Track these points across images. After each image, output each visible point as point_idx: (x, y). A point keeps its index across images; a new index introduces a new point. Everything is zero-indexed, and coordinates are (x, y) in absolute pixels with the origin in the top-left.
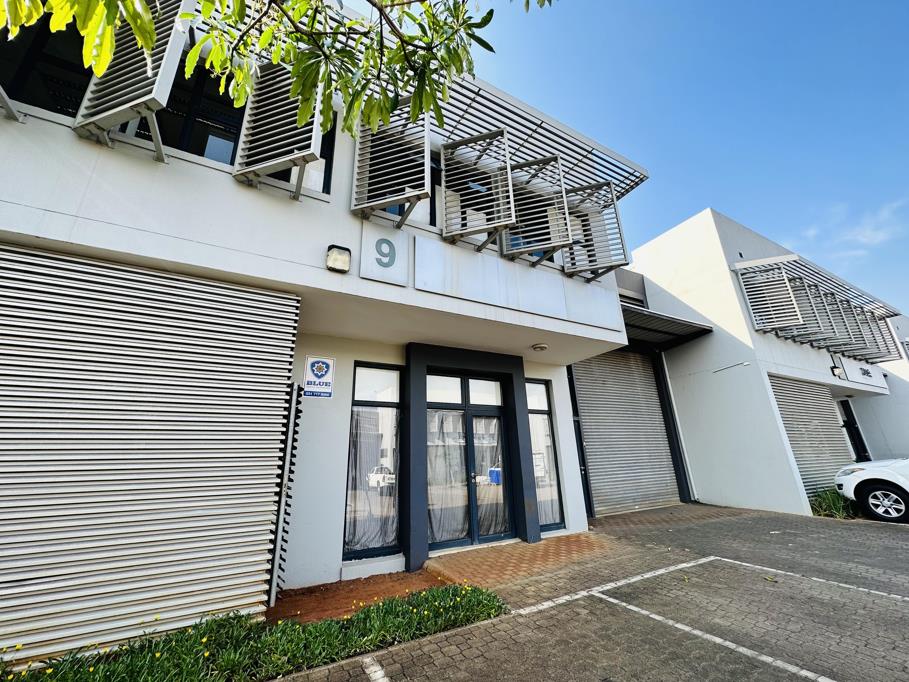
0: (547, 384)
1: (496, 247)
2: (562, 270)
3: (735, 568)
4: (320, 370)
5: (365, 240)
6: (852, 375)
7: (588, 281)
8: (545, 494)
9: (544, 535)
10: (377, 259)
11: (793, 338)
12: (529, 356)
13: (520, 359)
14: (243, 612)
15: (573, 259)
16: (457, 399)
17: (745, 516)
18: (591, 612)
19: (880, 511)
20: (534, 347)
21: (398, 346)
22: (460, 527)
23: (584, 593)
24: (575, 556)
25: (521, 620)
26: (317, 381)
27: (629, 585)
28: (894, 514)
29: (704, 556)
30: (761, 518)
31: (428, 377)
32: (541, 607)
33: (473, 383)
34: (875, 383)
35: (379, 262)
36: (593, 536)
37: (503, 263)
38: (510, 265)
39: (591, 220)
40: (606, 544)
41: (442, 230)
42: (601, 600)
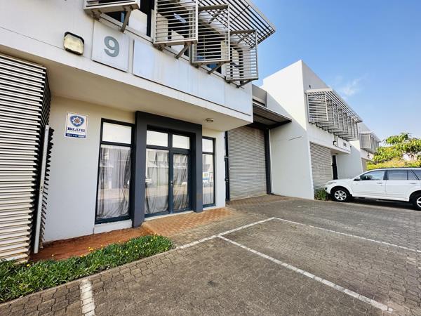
0: (214, 140)
1: (188, 58)
2: (225, 79)
3: (281, 222)
4: (77, 122)
5: (96, 35)
6: (340, 145)
7: (238, 87)
8: (207, 191)
9: (204, 209)
10: (105, 50)
11: (322, 128)
12: (205, 125)
13: (201, 126)
14: (8, 259)
15: (231, 73)
16: (165, 144)
17: (290, 200)
18: (215, 246)
19: (338, 198)
20: (207, 120)
21: (131, 112)
22: (164, 206)
23: (214, 236)
24: (216, 219)
25: (179, 252)
26: (76, 128)
27: (236, 232)
28: (342, 199)
29: (270, 217)
30: (295, 201)
31: (148, 131)
32: (192, 244)
33: (175, 137)
34: (347, 149)
35: (107, 52)
36: (227, 209)
37: (191, 68)
38: (195, 70)
39: (244, 54)
40: (232, 212)
41: (153, 40)
42: (221, 239)
